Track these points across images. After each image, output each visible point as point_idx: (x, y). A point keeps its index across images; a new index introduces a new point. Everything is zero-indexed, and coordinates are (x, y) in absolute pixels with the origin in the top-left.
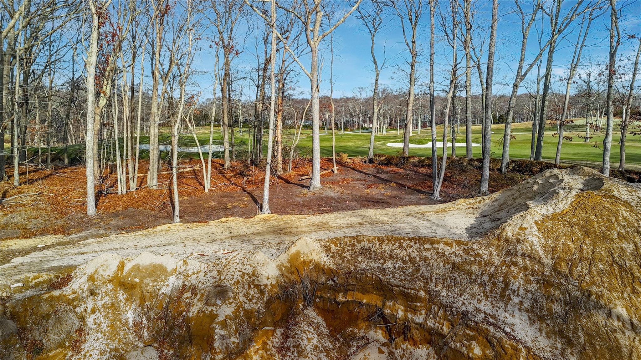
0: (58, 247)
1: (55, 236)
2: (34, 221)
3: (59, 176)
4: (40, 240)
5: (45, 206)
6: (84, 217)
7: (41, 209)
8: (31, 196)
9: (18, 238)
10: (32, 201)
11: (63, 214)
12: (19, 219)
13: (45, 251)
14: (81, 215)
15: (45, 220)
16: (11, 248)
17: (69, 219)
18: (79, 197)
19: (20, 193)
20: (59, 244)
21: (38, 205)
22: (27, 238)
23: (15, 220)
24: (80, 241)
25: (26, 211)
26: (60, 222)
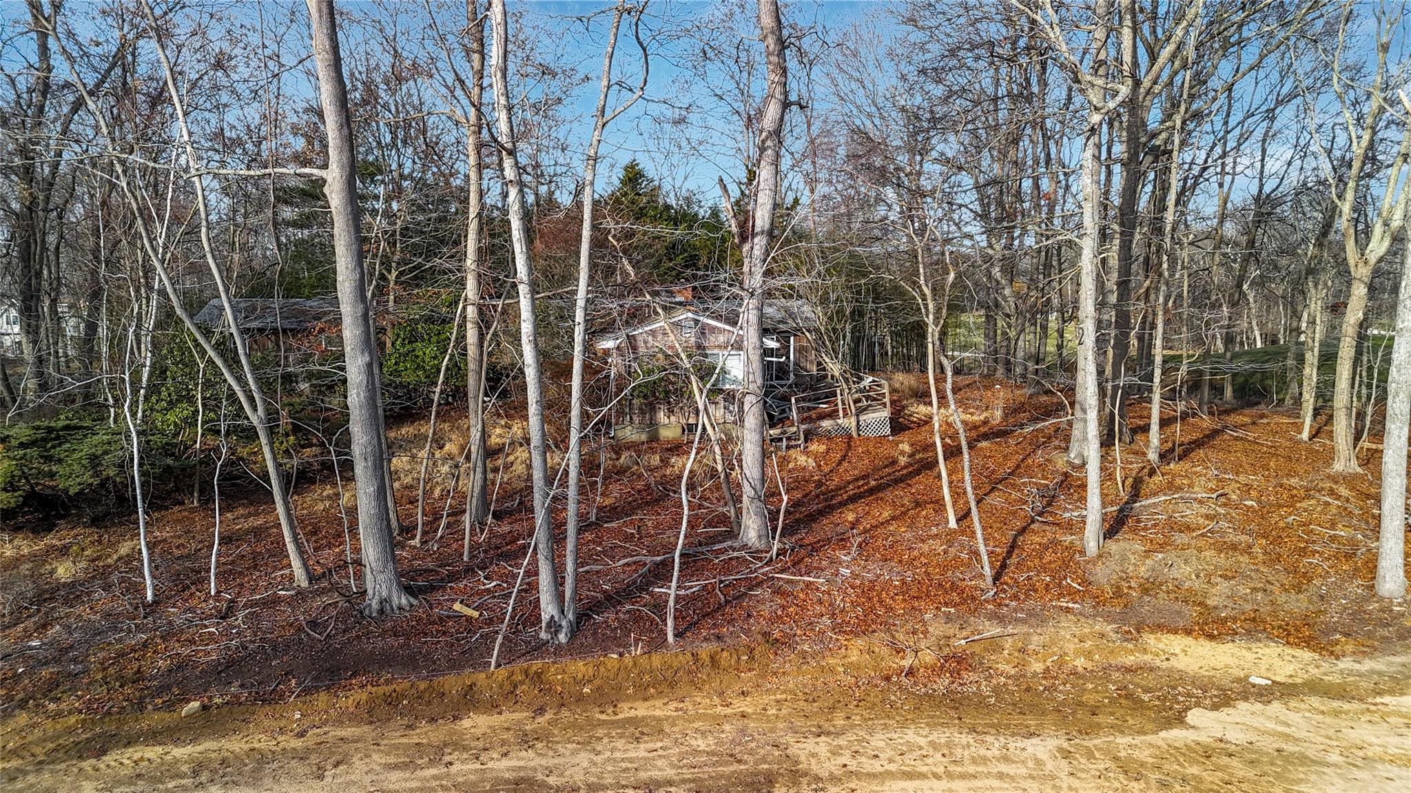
0: (1315, 701)
1: (1288, 650)
2: (1223, 587)
3: (1236, 438)
4: (1250, 656)
5: (1244, 538)
6: (1367, 600)
7: (1234, 547)
8: (1201, 502)
9: (1188, 632)
10: (1207, 517)
11: (1302, 579)
12: (1183, 570)
13: (1276, 707)
14: (1356, 588)
15: (1254, 590)
16: (1173, 662)
17: (1322, 597)
18: (1333, 526)
19: (1171, 487)
20: (1314, 687)
21: (1223, 533)
22: (1211, 637)
23: (1175, 573)
24: (1380, 693)
25: (1200, 550)
26: (1297, 604)
